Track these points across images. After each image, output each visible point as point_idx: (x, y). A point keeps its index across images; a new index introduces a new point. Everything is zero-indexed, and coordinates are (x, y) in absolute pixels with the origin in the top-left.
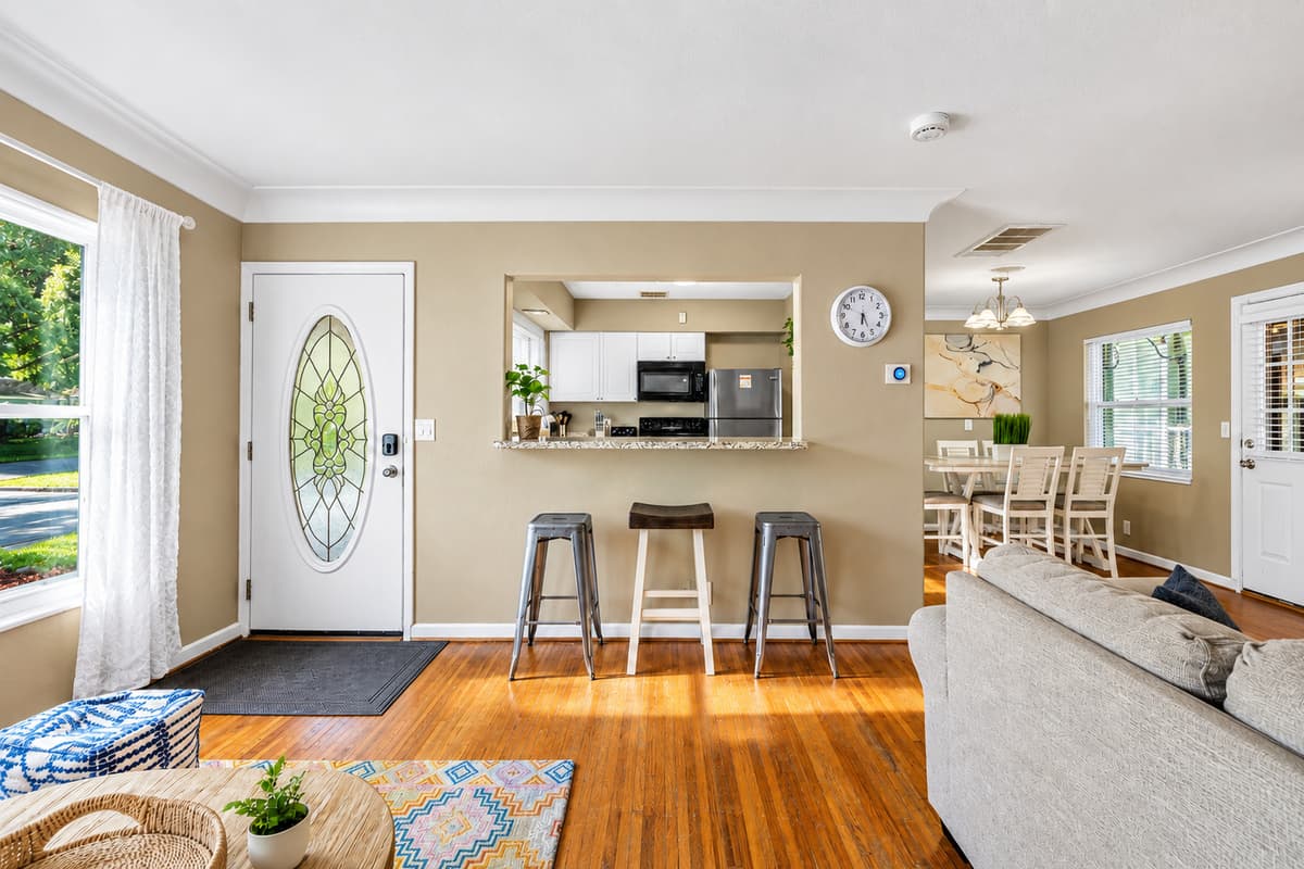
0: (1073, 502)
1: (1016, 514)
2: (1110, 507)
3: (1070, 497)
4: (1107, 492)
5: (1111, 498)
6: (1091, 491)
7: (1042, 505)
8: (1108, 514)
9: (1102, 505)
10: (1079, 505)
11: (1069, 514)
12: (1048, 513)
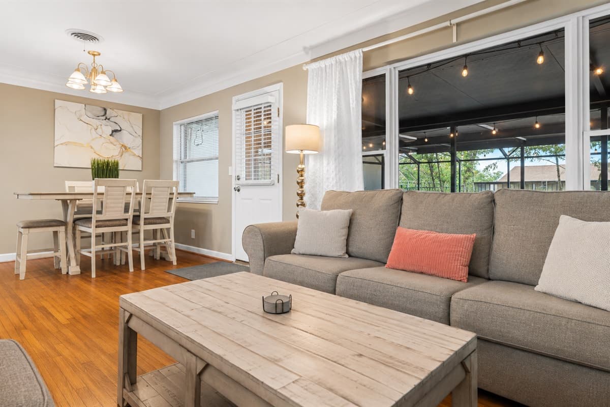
0: (145, 219)
1: (101, 230)
2: (172, 221)
3: (143, 216)
4: (169, 210)
5: (172, 214)
6: (158, 211)
7: (124, 222)
8: (171, 225)
9: (165, 220)
10: (148, 221)
11: (143, 227)
12: (129, 228)
